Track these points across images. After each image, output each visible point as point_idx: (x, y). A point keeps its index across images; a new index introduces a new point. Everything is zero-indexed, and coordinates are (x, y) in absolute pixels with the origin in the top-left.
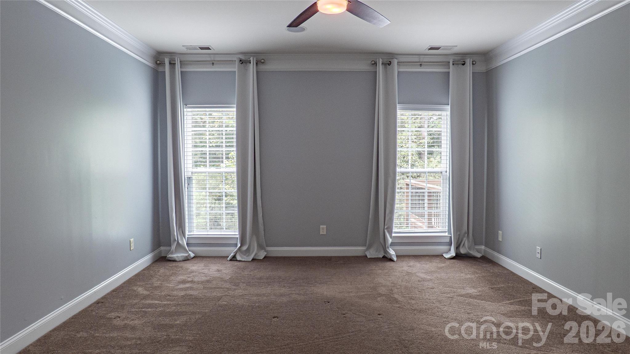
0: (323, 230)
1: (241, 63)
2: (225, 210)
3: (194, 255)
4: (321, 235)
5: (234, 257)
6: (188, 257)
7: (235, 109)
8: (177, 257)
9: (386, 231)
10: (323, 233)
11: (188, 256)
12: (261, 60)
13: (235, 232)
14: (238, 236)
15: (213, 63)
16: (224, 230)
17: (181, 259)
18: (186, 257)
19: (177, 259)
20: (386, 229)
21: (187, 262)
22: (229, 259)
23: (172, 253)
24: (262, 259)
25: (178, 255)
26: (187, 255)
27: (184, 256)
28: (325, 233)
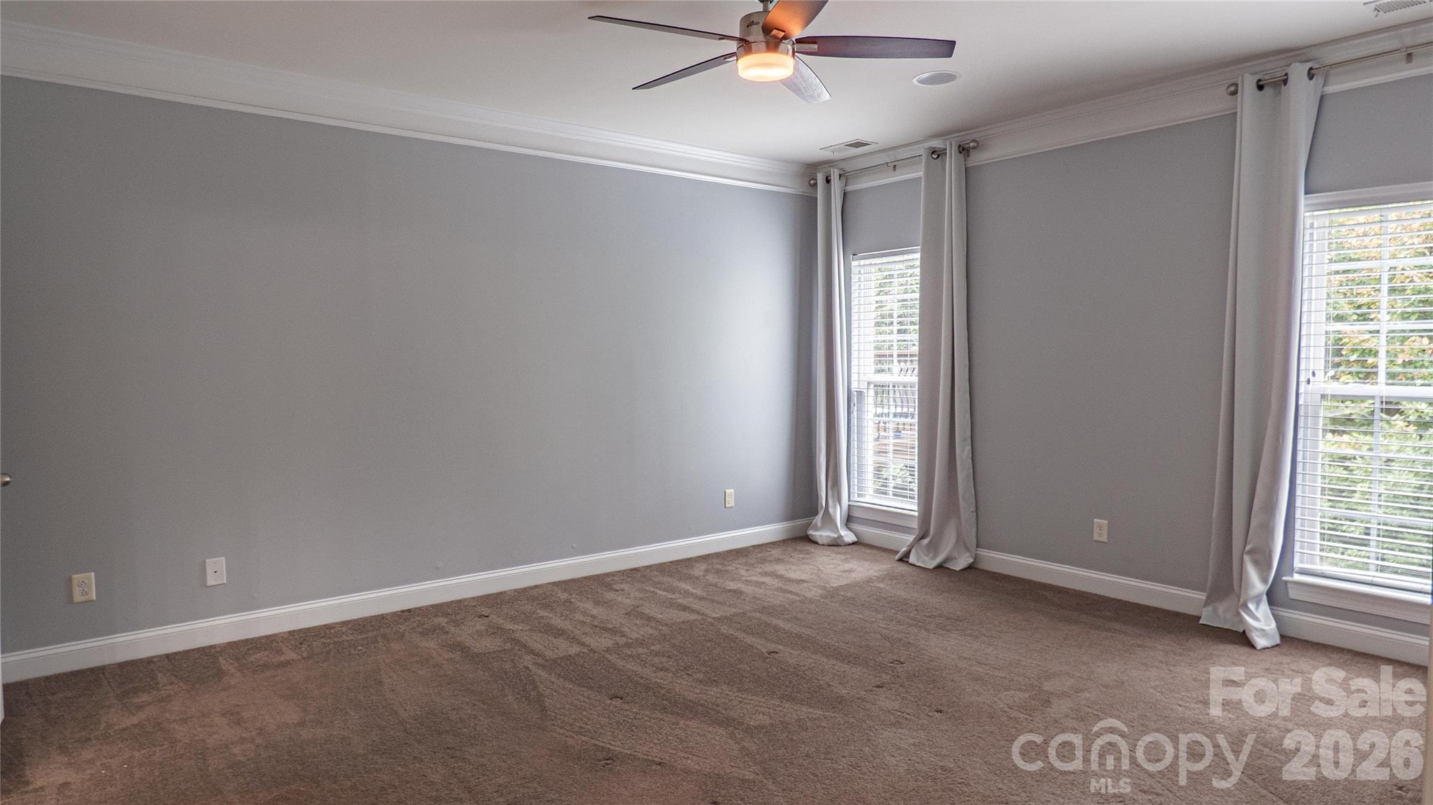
0: (1101, 529)
1: (935, 156)
2: (894, 457)
3: (856, 540)
4: (1096, 541)
5: (907, 554)
6: (838, 541)
7: (918, 256)
8: (821, 536)
9: (1246, 558)
10: (1100, 539)
11: (838, 537)
12: (969, 143)
13: (911, 507)
14: (916, 514)
15: (895, 166)
16: (891, 496)
17: (825, 542)
18: (835, 539)
19: (820, 541)
20: (1249, 552)
21: (835, 549)
22: (897, 557)
23: (816, 529)
24: (958, 569)
25: (822, 535)
26: (836, 536)
27: (830, 537)
28: (1105, 539)
